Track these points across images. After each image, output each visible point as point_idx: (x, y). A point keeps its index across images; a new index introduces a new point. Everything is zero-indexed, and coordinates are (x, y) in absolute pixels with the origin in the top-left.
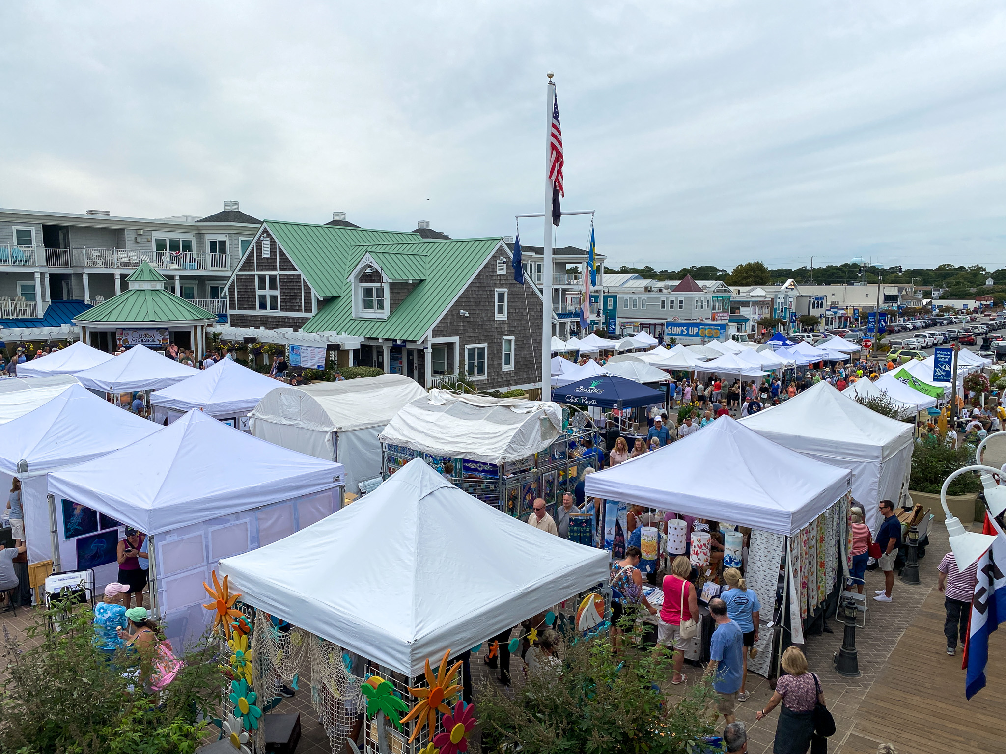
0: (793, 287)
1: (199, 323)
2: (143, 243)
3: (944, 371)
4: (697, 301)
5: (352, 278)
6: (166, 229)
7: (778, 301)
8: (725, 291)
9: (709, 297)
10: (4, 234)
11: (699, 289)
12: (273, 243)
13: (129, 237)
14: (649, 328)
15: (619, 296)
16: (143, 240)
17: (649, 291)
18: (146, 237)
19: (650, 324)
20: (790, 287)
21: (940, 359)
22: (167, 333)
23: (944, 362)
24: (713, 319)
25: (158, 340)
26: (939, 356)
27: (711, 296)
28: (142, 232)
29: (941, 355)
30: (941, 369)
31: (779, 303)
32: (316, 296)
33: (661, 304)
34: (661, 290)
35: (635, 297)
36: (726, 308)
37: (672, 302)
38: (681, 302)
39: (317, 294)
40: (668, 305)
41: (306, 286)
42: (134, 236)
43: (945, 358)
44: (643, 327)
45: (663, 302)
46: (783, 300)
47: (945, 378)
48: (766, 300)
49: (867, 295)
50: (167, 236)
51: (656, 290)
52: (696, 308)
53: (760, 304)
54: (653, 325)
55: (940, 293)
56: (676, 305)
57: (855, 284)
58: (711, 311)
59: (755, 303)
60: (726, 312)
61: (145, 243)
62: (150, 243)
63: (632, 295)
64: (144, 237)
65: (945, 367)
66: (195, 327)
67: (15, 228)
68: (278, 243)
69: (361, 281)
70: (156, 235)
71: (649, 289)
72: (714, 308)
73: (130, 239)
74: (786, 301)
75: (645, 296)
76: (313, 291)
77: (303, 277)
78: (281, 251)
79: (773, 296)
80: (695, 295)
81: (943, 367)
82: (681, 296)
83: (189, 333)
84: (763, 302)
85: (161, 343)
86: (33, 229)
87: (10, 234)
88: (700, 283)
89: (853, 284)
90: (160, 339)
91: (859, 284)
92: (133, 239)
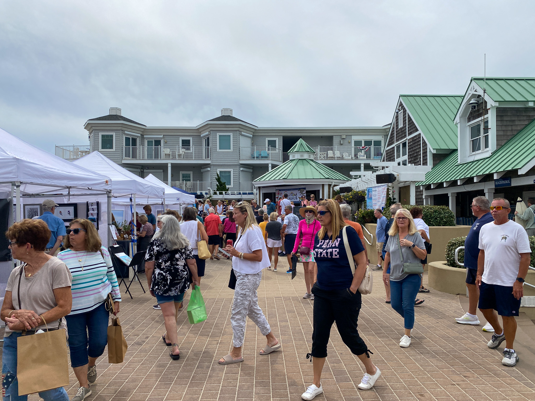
1: (326, 182)
2: (345, 144)
5: (457, 119)
6: (362, 134)
10: (261, 143)
12: (405, 111)
13: (336, 141)
16: (345, 142)
18: (347, 140)
22: (305, 192)
25: (299, 197)
28: (344, 137)
32: (430, 151)
39: (431, 149)
41: (424, 143)
42: (339, 140)
50: (363, 138)
61: (346, 144)
62: (350, 144)
64: (346, 140)
66: (323, 185)
67: (267, 139)
68: (408, 111)
69: (469, 120)
70: (355, 138)
73: (336, 142)
76: (429, 147)
77: (422, 135)
78: (409, 117)
83: (319, 191)
85: (301, 200)
86: (277, 139)
87: (264, 143)
90: (300, 197)
92: (339, 142)
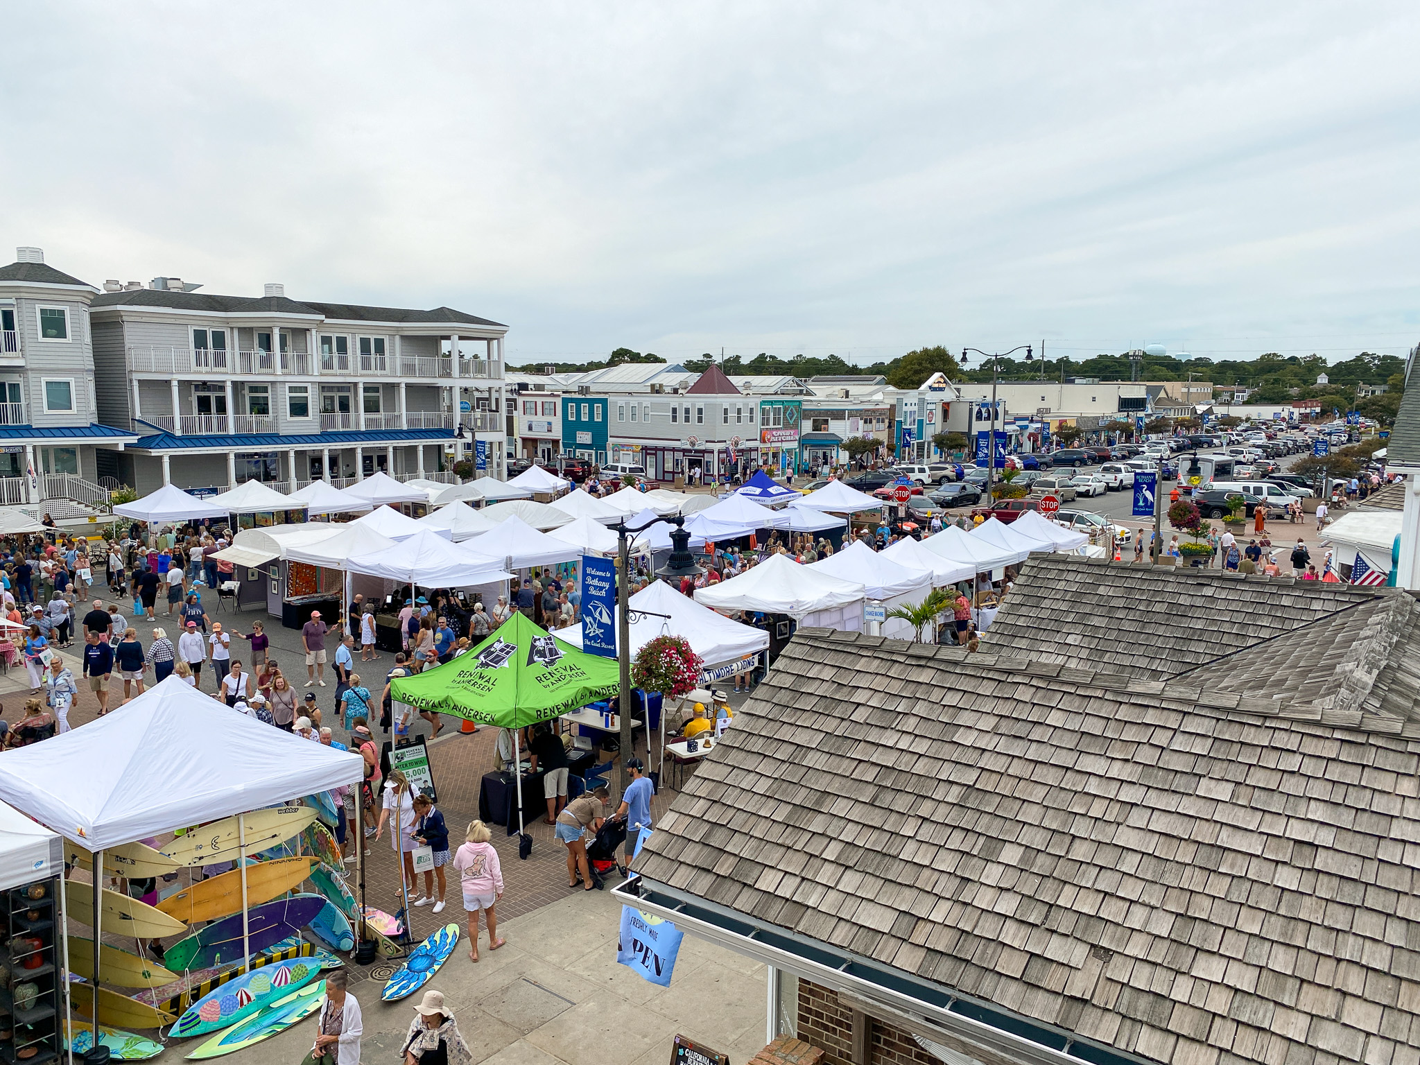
0: (941, 385)
3: (601, 625)
4: (726, 410)
7: (905, 409)
8: (801, 392)
9: (754, 402)
11: (733, 390)
14: (655, 454)
15: (611, 399)
17: (658, 392)
19: (656, 449)
20: (936, 385)
21: (593, 592)
23: (599, 598)
24: (763, 441)
26: (589, 579)
27: (758, 401)
29: (594, 577)
30: (595, 619)
31: (906, 412)
33: (670, 414)
34: (676, 391)
35: (633, 401)
36: (791, 422)
37: (687, 411)
38: (700, 411)
40: (681, 415)
43: (601, 589)
44: (647, 454)
45: (674, 410)
46: (915, 408)
47: (604, 645)
48: (878, 407)
49: (1094, 400)
51: (668, 390)
52: (726, 421)
53: (868, 416)
54: (660, 450)
55: (1246, 395)
56: (694, 415)
57: (1077, 381)
58: (759, 426)
59: (853, 414)
60: (791, 428)
63: (629, 398)
65: (601, 613)
71: (657, 387)
72: (765, 421)
74: (921, 409)
75: (648, 400)
79: (894, 402)
80: (724, 400)
81: (597, 615)
82: (700, 400)
84: (874, 411)
88: (736, 380)
89: (1072, 382)
91: (1084, 381)
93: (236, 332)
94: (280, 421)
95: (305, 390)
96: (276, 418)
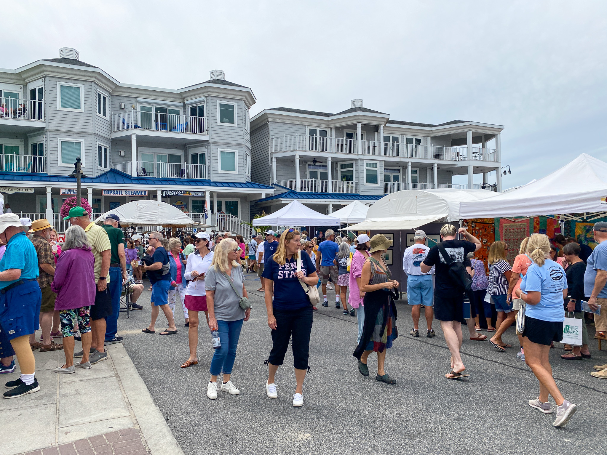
93: (333, 131)
94: (360, 186)
95: (376, 166)
96: (357, 184)
